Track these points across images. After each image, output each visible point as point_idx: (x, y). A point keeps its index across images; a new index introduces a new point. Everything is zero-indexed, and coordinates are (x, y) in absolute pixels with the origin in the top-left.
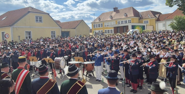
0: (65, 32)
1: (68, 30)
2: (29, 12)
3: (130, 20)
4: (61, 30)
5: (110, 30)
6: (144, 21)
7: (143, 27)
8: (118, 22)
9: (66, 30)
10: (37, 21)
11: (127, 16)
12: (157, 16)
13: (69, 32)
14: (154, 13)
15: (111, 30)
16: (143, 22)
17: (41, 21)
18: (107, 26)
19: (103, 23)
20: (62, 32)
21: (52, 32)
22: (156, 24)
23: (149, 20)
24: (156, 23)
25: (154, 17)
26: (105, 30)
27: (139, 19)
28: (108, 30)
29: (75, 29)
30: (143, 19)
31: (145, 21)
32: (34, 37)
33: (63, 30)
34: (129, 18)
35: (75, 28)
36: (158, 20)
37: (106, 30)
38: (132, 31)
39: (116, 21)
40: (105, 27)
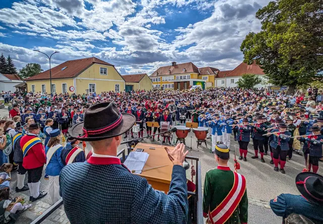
1: (132, 84)
2: (94, 63)
3: (190, 76)
4: (125, 84)
7: (203, 83)
8: (177, 77)
9: (130, 84)
10: (102, 73)
11: (186, 71)
12: (216, 72)
13: (132, 86)
14: (214, 70)
15: (169, 85)
16: (203, 78)
17: (105, 73)
18: (165, 80)
19: (161, 77)
23: (207, 76)
24: (215, 79)
25: (213, 73)
27: (198, 75)
28: (166, 85)
29: (138, 83)
30: (201, 75)
32: (98, 91)
33: (127, 84)
34: (189, 73)
36: (217, 76)
38: (196, 87)
39: (175, 76)
40: (162, 81)
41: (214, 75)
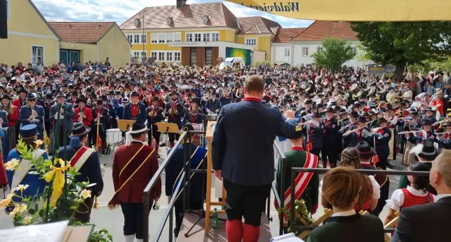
0: (69, 50)
1: (78, 46)
3: (217, 34)
4: (60, 45)
5: (166, 52)
6: (246, 38)
7: (248, 54)
8: (188, 35)
9: (72, 46)
11: (209, 22)
12: (274, 30)
13: (79, 51)
14: (269, 24)
15: (168, 53)
16: (246, 42)
18: (158, 42)
19: (149, 33)
20: (61, 49)
21: (34, 48)
22: (272, 48)
23: (256, 38)
24: (271, 45)
25: (268, 31)
26: (152, 51)
27: (237, 34)
28: (160, 53)
29: (94, 46)
30: (243, 34)
31: (249, 39)
33: (66, 46)
34: (215, 29)
35: (95, 43)
36: (276, 39)
37: (154, 51)
38: (232, 62)
39: (183, 33)
40: (152, 43)
41: (270, 35)
